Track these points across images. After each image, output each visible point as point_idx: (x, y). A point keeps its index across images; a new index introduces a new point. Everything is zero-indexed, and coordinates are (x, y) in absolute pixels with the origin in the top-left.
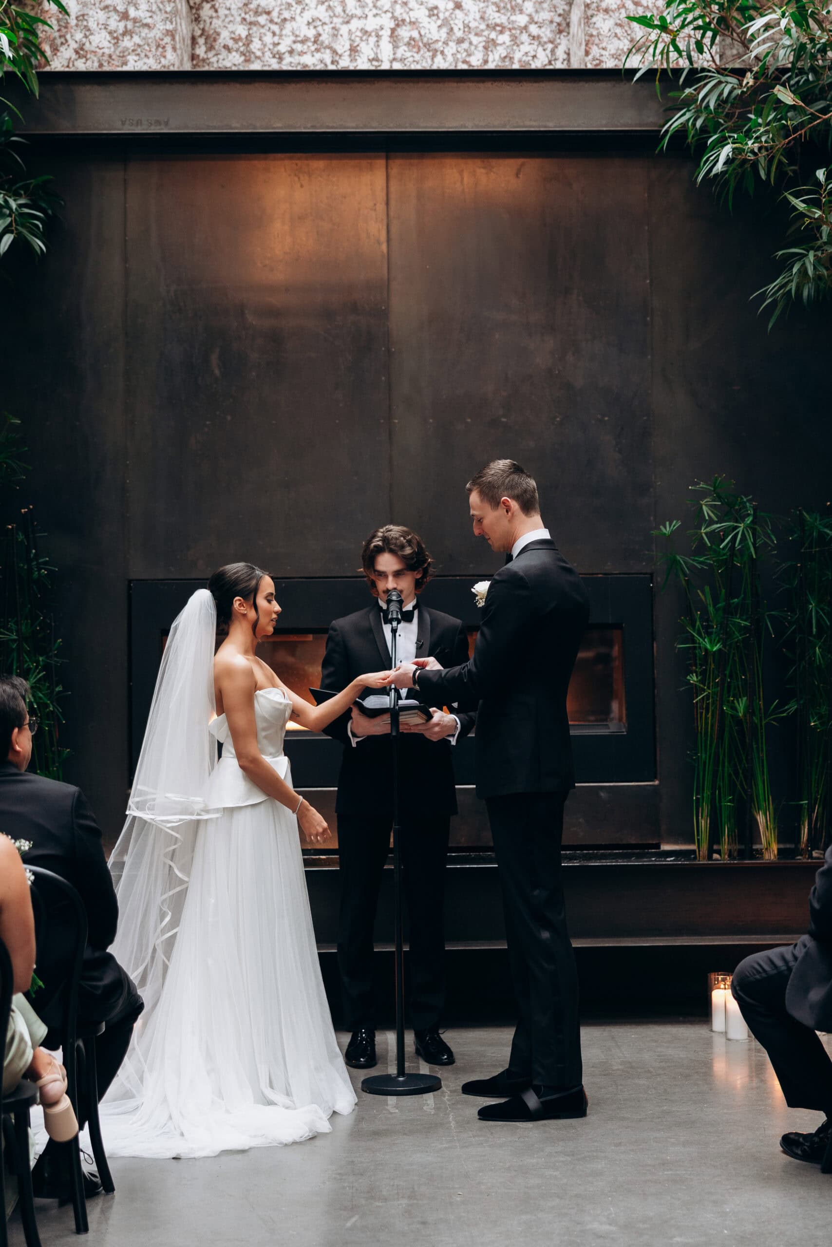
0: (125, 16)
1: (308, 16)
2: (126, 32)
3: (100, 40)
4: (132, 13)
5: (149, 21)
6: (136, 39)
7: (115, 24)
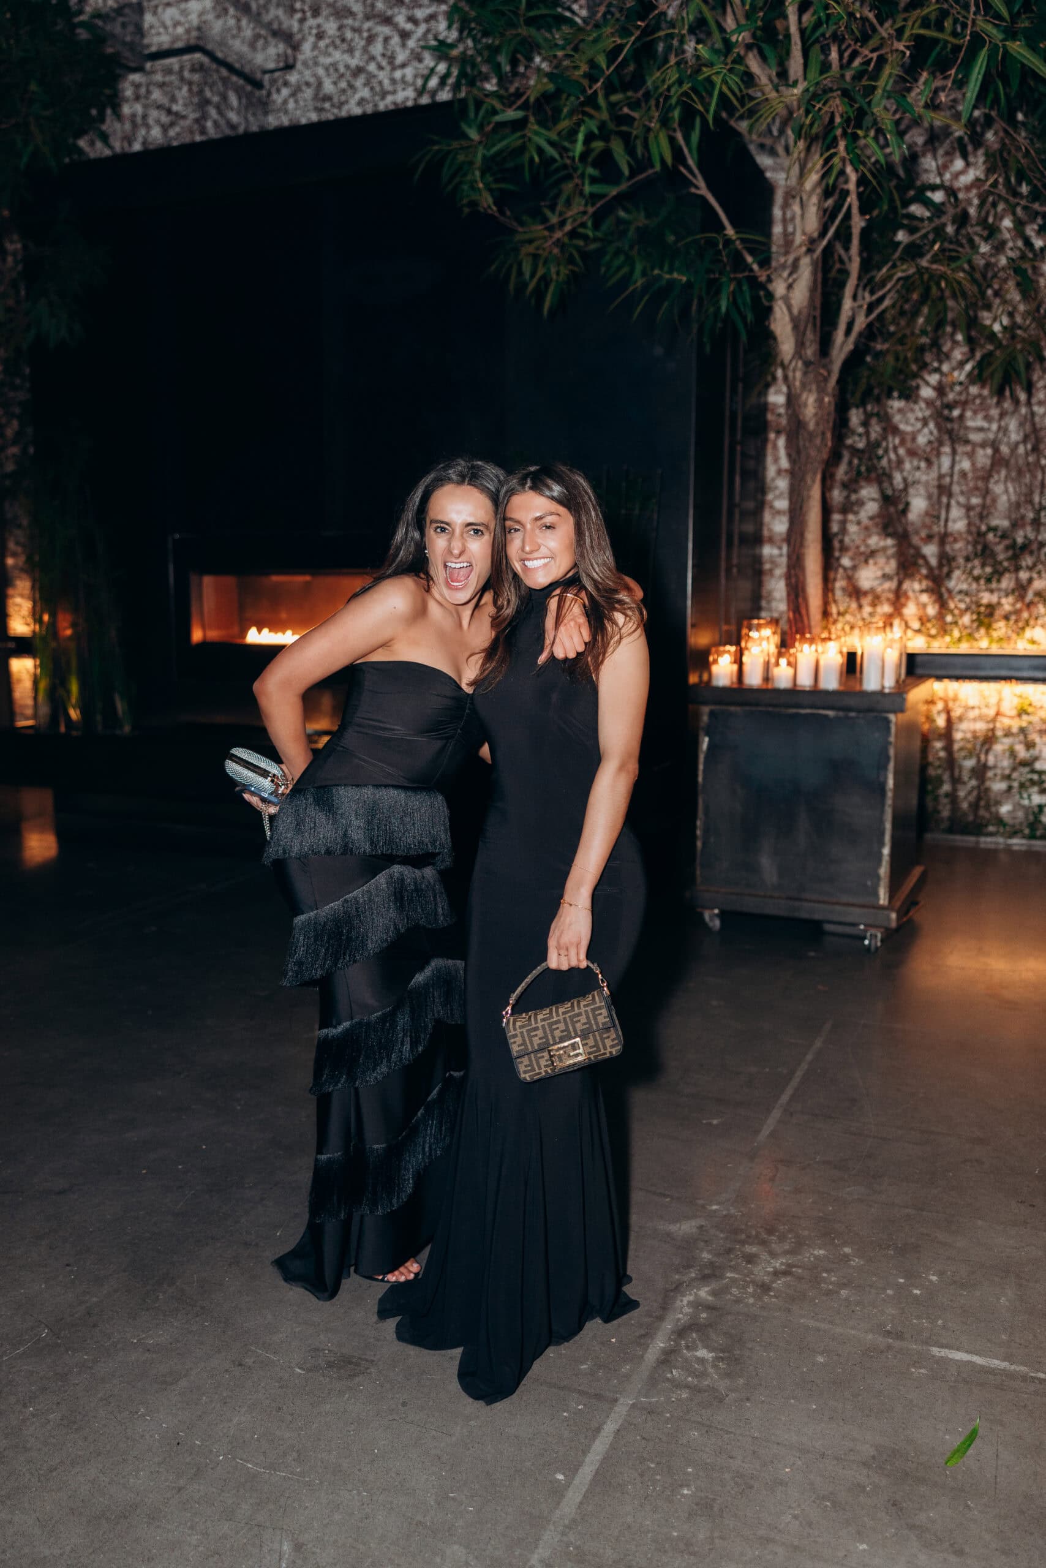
0: (169, 112)
1: (357, 96)
2: (172, 124)
3: (156, 133)
4: (175, 108)
5: (184, 113)
6: (177, 129)
7: (165, 119)
